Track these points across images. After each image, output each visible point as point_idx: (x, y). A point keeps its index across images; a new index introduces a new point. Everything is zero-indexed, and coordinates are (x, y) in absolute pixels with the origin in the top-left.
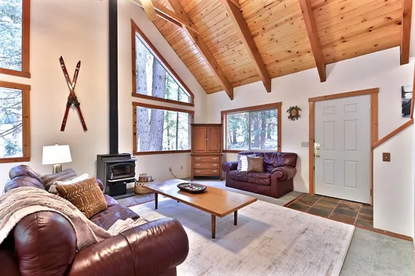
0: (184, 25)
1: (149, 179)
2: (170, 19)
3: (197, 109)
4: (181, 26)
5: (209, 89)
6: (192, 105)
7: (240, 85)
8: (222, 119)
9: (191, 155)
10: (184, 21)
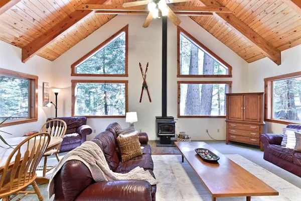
0: (214, 13)
1: (186, 137)
2: (202, 13)
3: (235, 79)
4: (212, 14)
5: (249, 58)
6: (230, 76)
7: (290, 47)
8: (266, 86)
9: (226, 121)
10: (214, 9)
